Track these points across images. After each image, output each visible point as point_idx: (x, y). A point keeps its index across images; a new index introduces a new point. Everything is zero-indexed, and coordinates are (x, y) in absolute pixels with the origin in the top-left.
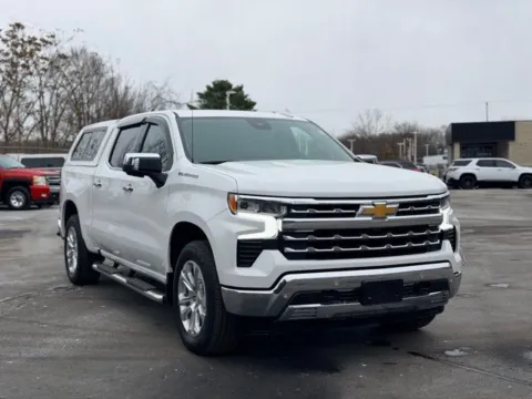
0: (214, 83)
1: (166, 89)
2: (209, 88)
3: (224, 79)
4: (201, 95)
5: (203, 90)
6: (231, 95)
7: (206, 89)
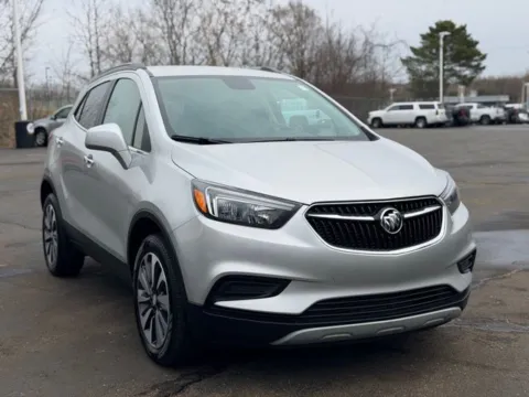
0: (437, 24)
1: (374, 32)
2: (431, 29)
3: (448, 19)
4: (424, 37)
5: (426, 31)
6: (445, 36)
7: (429, 31)
